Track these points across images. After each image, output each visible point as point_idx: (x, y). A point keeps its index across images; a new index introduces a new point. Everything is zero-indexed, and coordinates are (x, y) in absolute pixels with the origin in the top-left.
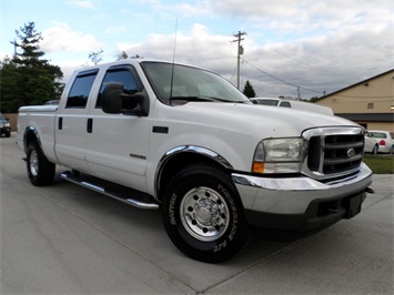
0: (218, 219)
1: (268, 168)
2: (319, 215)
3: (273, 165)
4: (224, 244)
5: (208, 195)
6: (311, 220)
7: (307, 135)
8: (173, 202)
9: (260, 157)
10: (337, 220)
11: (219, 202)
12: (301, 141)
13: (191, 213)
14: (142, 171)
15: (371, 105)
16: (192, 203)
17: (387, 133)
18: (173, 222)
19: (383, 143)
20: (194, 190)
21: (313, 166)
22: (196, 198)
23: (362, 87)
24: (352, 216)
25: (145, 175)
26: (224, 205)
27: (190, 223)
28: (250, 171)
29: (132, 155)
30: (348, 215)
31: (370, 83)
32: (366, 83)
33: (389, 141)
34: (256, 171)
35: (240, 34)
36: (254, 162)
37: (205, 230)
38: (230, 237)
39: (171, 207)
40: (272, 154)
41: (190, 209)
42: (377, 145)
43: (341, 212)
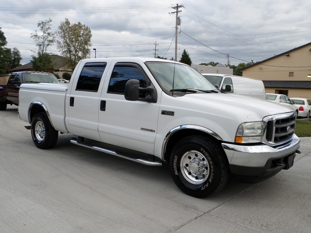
0: (204, 171)
1: (245, 140)
2: (272, 167)
3: (248, 138)
4: (207, 185)
5: (196, 155)
6: (268, 170)
7: (266, 120)
8: (175, 161)
9: (240, 133)
10: (280, 170)
11: (203, 160)
12: (262, 123)
13: (188, 168)
14: (152, 140)
15: (291, 74)
16: (187, 161)
17: (305, 100)
18: (176, 173)
19: (301, 109)
20: (187, 153)
21: (269, 138)
22: (190, 158)
23: (284, 58)
24: (289, 168)
25: (154, 143)
26: (206, 162)
27: (187, 174)
28: (233, 142)
29: (142, 129)
30: (287, 167)
31: (291, 54)
32: (287, 54)
33: (306, 107)
34: (236, 142)
35: (178, 7)
36: (236, 136)
37: (197, 178)
38: (210, 180)
39: (175, 164)
40: (246, 131)
41: (187, 165)
42: (297, 111)
43: (283, 165)
